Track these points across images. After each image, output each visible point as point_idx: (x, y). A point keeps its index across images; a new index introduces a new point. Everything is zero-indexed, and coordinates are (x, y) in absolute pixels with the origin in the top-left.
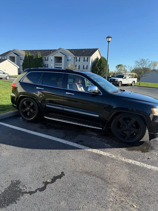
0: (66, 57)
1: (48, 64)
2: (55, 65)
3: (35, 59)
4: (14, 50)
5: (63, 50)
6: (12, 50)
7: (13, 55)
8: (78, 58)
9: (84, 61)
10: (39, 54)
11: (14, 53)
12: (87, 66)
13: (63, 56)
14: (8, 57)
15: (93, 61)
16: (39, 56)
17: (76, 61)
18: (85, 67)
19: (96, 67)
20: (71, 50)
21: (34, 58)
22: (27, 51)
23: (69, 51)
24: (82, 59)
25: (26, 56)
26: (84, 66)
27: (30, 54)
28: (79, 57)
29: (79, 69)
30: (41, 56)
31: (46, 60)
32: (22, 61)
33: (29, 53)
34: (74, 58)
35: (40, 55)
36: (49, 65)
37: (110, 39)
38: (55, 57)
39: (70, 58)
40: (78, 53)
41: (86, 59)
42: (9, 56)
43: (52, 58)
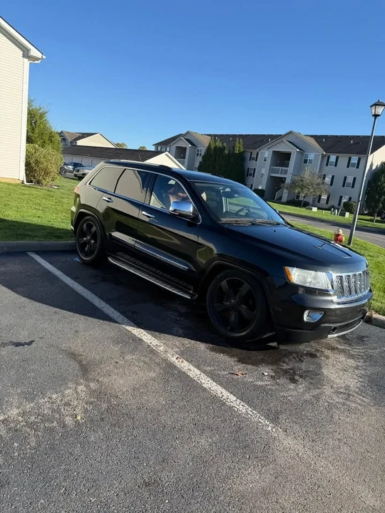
0: (302, 154)
1: (255, 169)
2: (272, 171)
3: (229, 155)
4: (188, 132)
5: (297, 136)
6: (184, 132)
7: (183, 144)
8: (333, 158)
9: (348, 167)
10: (239, 143)
11: (186, 139)
12: (355, 179)
13: (294, 152)
14: (174, 148)
15: (374, 168)
16: (239, 148)
17: (327, 165)
18: (350, 180)
19: (380, 183)
20: (318, 138)
21: (227, 152)
22: (217, 135)
23: (313, 139)
24: (343, 160)
25: (209, 148)
26: (345, 178)
27: (219, 144)
28: (338, 155)
29: (331, 185)
30: (242, 150)
31: (253, 159)
32: (200, 159)
33: (219, 140)
34: (323, 156)
35: (241, 146)
36: (256, 171)
37: (380, 110)
38: (273, 151)
39: (311, 156)
40: (334, 145)
41: (354, 160)
42: (175, 146)
43: (266, 156)
